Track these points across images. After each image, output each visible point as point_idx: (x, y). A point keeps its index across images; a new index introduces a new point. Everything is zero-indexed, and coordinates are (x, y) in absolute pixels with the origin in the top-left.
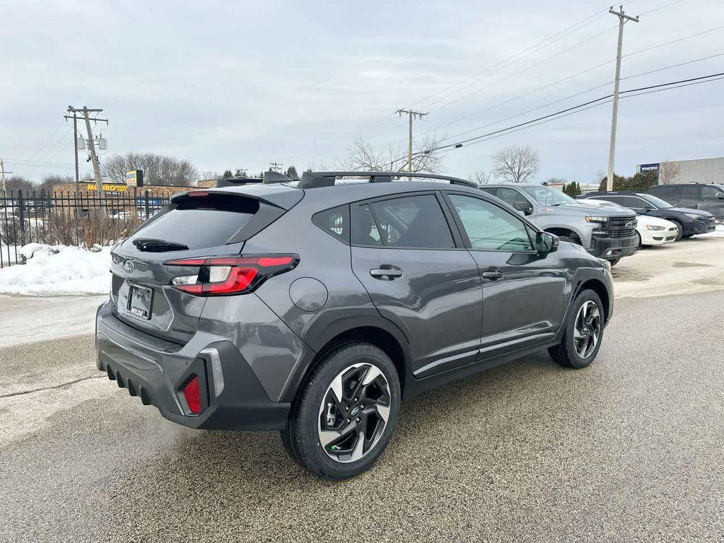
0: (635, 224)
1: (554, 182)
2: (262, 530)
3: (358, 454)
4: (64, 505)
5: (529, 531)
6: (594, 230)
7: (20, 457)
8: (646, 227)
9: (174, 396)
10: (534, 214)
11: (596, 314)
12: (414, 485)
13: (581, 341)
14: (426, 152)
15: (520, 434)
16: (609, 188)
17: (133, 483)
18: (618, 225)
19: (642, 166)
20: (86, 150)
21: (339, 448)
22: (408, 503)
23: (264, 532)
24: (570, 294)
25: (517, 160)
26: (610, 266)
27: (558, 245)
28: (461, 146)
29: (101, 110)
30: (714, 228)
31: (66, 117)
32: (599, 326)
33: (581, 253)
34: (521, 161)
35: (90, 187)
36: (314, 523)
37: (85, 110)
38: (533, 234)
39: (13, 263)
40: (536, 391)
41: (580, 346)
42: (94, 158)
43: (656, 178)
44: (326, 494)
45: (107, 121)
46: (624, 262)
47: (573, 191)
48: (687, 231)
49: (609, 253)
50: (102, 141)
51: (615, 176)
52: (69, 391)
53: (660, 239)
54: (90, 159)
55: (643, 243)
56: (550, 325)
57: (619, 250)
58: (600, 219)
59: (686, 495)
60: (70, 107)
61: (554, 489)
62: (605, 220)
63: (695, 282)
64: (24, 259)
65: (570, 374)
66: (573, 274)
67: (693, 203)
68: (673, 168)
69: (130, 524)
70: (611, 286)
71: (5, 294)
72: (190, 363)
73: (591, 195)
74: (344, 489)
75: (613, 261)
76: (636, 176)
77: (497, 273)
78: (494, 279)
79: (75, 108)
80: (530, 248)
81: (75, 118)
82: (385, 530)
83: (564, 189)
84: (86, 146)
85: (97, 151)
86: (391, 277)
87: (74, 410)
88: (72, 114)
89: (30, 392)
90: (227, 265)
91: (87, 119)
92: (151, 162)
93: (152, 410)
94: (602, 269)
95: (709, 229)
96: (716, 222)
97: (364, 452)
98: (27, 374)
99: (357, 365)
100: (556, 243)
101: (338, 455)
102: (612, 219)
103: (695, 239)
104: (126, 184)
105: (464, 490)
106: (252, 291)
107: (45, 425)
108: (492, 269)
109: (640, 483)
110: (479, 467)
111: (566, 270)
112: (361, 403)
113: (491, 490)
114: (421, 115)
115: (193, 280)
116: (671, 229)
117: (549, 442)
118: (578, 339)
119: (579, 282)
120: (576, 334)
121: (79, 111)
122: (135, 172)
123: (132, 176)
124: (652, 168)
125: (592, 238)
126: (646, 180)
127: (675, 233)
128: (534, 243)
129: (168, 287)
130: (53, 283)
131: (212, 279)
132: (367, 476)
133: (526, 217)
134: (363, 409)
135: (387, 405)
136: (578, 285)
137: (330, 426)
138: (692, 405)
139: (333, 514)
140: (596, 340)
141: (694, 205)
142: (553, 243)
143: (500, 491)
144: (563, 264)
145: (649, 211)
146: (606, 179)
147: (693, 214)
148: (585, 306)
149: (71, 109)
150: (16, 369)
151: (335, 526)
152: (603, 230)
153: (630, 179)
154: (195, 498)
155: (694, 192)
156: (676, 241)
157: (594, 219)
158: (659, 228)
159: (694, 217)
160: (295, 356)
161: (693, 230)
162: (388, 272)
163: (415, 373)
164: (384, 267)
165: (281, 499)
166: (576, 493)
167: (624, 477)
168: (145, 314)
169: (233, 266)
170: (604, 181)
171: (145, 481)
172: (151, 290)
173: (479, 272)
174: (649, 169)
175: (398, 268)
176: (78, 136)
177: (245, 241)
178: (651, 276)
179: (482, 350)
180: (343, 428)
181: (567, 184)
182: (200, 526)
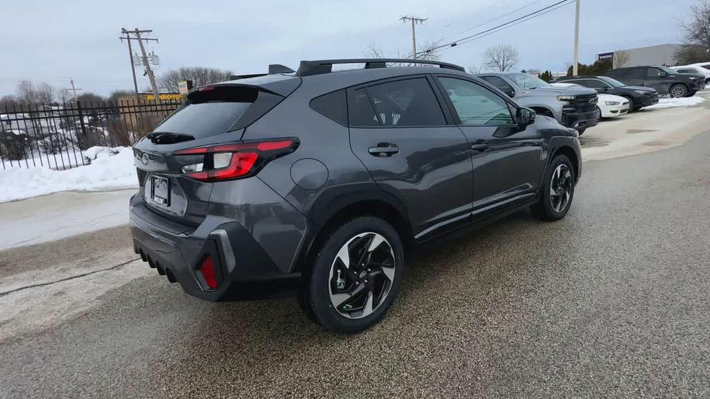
0: (597, 100)
1: (531, 72)
2: (283, 384)
3: (368, 310)
4: (106, 376)
5: (517, 365)
6: (564, 107)
7: (71, 335)
8: (606, 103)
9: (193, 274)
10: (516, 96)
11: (568, 174)
12: (417, 332)
13: (556, 199)
14: (428, 52)
15: (508, 280)
16: (575, 73)
17: (170, 350)
18: (584, 102)
19: (600, 55)
20: (142, 66)
21: (351, 306)
22: (413, 349)
23: (285, 386)
24: (546, 159)
25: (502, 55)
26: (578, 134)
27: (534, 118)
28: (455, 45)
29: (151, 31)
30: (658, 101)
31: (121, 38)
32: (570, 185)
33: (554, 124)
34: (505, 56)
35: (150, 97)
36: (330, 374)
37: (137, 32)
38: (514, 111)
39: (80, 165)
40: (521, 242)
41: (556, 202)
42: (149, 72)
43: (611, 64)
44: (341, 347)
45: (157, 40)
46: (589, 132)
47: (547, 77)
48: (637, 104)
49: (577, 125)
50: (154, 57)
51: (579, 65)
52: (121, 272)
53: (616, 112)
54: (146, 73)
55: (602, 116)
56: (531, 186)
57: (584, 122)
58: (568, 98)
59: (647, 322)
60: (123, 29)
61: (537, 326)
62: (573, 98)
63: (644, 144)
64: (89, 160)
65: (548, 226)
66: (548, 143)
67: (641, 82)
68: (623, 55)
69: (165, 389)
70: (579, 151)
71: (74, 191)
72: (203, 243)
73: (561, 79)
74: (357, 341)
75: (581, 132)
76: (596, 63)
77: (484, 145)
78: (481, 150)
79: (128, 30)
80: (512, 122)
81: (129, 38)
82: (392, 375)
83: (539, 77)
84: (142, 62)
85: (151, 66)
86: (389, 154)
87: (123, 288)
88: (126, 35)
89: (87, 274)
90: (228, 152)
91: (139, 39)
92: (201, 74)
93: (177, 287)
94: (571, 137)
95: (653, 102)
96: (659, 96)
97: (373, 308)
98: (85, 259)
99: (362, 235)
100: (533, 116)
101: (349, 312)
102: (578, 97)
103: (643, 111)
104: (179, 93)
105: (460, 333)
106: (254, 174)
107: (97, 304)
108: (480, 142)
109: (609, 316)
110: (474, 312)
111: (542, 140)
112: (368, 267)
113: (484, 331)
114: (422, 20)
115: (200, 167)
116: (625, 104)
117: (532, 284)
118: (553, 196)
119: (554, 149)
120: (552, 192)
121: (132, 32)
122: (185, 82)
123: (183, 86)
124: (608, 56)
125: (563, 114)
126: (604, 65)
127: (627, 106)
128: (515, 119)
129: (179, 176)
130: (116, 179)
131: (217, 166)
132: (377, 328)
133: (511, 99)
134: (370, 272)
135: (392, 267)
136: (553, 151)
137: (341, 289)
138: (648, 245)
139: (347, 365)
140: (568, 196)
141: (641, 83)
142: (530, 117)
143: (492, 331)
144: (540, 135)
145: (607, 90)
146: (572, 67)
147: (641, 90)
148: (559, 169)
149: (124, 31)
150: (77, 255)
151: (349, 375)
152: (571, 107)
153: (591, 66)
154: (226, 359)
155: (641, 73)
156: (628, 113)
157: (564, 98)
158: (615, 103)
159: (641, 92)
160: (301, 232)
161: (641, 103)
162: (386, 149)
163: (416, 237)
164: (380, 145)
165: (301, 354)
166: (555, 328)
167: (595, 310)
168: (165, 201)
169: (233, 152)
170: (571, 69)
171: (181, 348)
172: (167, 179)
173: (469, 145)
174: (605, 57)
175: (395, 146)
176: (133, 54)
177: (245, 128)
178: (610, 142)
179: (474, 212)
180: (353, 290)
181: (541, 73)
182: (228, 386)
